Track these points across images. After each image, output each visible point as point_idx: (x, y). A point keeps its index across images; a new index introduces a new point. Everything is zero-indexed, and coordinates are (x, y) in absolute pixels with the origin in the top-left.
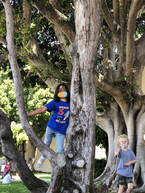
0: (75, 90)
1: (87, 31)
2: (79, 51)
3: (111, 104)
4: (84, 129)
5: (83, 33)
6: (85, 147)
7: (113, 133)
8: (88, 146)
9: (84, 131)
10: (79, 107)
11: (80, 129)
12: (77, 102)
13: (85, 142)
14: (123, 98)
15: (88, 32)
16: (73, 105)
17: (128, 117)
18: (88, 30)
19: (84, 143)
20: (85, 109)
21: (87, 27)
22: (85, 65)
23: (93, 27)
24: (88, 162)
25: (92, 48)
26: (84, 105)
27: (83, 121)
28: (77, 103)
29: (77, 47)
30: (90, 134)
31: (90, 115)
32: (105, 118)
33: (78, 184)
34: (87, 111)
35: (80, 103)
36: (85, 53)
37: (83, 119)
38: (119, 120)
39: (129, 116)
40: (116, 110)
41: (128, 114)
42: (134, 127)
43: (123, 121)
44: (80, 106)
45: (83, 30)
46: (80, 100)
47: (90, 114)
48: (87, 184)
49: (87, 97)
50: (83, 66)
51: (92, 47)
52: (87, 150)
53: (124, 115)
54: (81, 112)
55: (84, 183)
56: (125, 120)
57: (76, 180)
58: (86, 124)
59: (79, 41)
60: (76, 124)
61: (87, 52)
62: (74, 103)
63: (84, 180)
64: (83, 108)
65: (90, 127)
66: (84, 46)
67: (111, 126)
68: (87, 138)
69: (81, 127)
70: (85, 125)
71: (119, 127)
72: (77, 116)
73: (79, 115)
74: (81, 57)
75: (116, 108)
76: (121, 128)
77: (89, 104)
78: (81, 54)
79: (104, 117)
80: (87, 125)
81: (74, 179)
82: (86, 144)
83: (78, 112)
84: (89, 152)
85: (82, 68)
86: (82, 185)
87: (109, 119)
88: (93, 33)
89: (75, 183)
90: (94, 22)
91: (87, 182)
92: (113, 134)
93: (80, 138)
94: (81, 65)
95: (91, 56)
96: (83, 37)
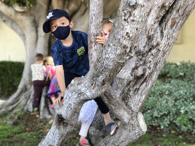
0: (157, 18)
4: (148, 72)
6: (136, 94)
8: (142, 94)
9: (146, 75)
11: (142, 73)
12: (156, 36)
13: (139, 88)
16: (146, 40)
19: (137, 90)
20: (162, 48)
26: (163, 42)
27: (150, 61)
28: (155, 39)
30: (151, 80)
34: (163, 51)
35: (159, 40)
37: (151, 60)
44: (158, 43)
46: (159, 34)
47: (165, 54)
49: (172, 32)
52: (139, 99)
54: (154, 51)
58: (152, 66)
60: (138, 65)
62: (148, 37)
64: (161, 46)
65: (157, 70)
68: (145, 84)
69: (144, 70)
70: (150, 68)
72: (145, 55)
73: (149, 54)
79: (25, 15)
82: (140, 91)
83: (149, 51)
84: (139, 100)
92: (35, 41)
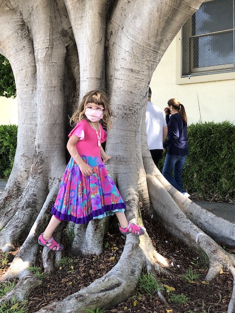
7: (30, 69)
17: (83, 10)
38: (51, 22)
39: (87, 6)
42: (102, 48)
43: (66, 28)
56: (73, 23)
67: (25, 43)
71: (51, 47)
76: (60, 52)
87: (17, 17)
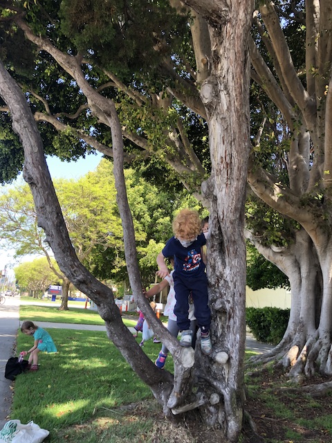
0: (212, 247)
1: (227, 164)
2: (216, 192)
3: (298, 234)
4: (228, 306)
5: (222, 167)
6: (229, 333)
8: (235, 333)
9: (228, 309)
10: (218, 274)
11: (221, 306)
12: (217, 265)
14: (318, 226)
15: (229, 165)
16: (211, 270)
17: (326, 256)
18: (229, 162)
19: (229, 327)
20: (228, 278)
21: (228, 158)
22: (225, 214)
23: (236, 160)
24: (233, 355)
25: (235, 190)
26: (227, 271)
27: (225, 294)
28: (216, 268)
29: (213, 186)
30: (236, 315)
31: (235, 288)
32: (287, 255)
33: (218, 385)
34: (231, 281)
35: (221, 268)
36: (225, 195)
38: (310, 260)
39: (327, 254)
40: (305, 244)
41: (325, 252)
43: (317, 263)
44: (221, 273)
45: (222, 162)
46: (219, 263)
47: (236, 285)
48: (232, 386)
49: (230, 260)
50: (223, 214)
51: (236, 188)
52: (233, 338)
53: (319, 254)
54: (222, 282)
55: (227, 385)
56: (320, 261)
57: (216, 379)
58: (230, 299)
59: (216, 177)
60: (215, 298)
61: (228, 194)
62: (211, 267)
63: (228, 381)
64: (225, 275)
65: (237, 305)
66: (225, 186)
67: (296, 269)
68: (232, 320)
69: (223, 303)
70: (229, 302)
71: (309, 272)
72: (216, 286)
73: (220, 285)
74: (219, 201)
75: (306, 241)
76: (314, 274)
77: (234, 270)
78: (219, 196)
79: (284, 255)
80: (231, 301)
81: (213, 377)
82: (231, 329)
83: (218, 282)
84: (235, 340)
85: (222, 217)
86: (224, 389)
87: (293, 258)
88: (236, 168)
89: (215, 383)
90: (237, 152)
91: (233, 384)
93: (223, 318)
94: (220, 213)
95: (234, 202)
96: (222, 173)
